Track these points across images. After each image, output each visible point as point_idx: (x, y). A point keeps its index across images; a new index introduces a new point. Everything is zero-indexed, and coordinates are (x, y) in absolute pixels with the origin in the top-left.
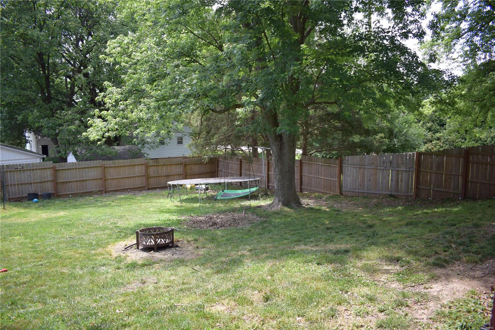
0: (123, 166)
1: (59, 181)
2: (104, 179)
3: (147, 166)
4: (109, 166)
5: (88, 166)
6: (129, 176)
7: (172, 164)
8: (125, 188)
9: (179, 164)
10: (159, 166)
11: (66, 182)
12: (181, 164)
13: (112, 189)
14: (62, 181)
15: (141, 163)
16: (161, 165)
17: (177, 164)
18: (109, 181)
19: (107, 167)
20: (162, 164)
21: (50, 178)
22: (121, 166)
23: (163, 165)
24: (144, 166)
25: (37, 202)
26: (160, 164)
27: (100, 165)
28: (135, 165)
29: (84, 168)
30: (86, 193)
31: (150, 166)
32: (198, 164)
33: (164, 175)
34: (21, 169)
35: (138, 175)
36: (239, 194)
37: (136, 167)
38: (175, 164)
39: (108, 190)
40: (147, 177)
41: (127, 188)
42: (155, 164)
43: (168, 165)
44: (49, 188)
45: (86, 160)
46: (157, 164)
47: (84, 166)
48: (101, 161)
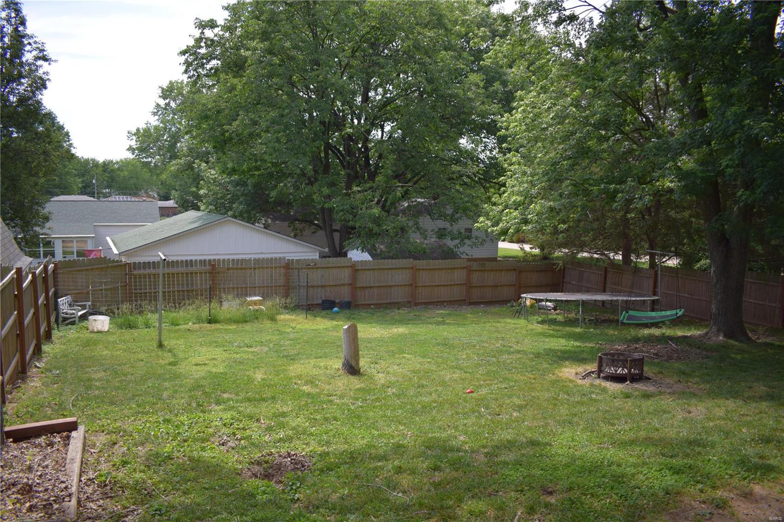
0: (439, 269)
1: (359, 284)
2: (413, 285)
3: (470, 271)
4: (421, 267)
5: (395, 267)
6: (446, 284)
7: (502, 270)
8: (439, 300)
9: (511, 270)
10: (485, 271)
11: (367, 287)
12: (515, 270)
13: (422, 301)
14: (362, 285)
15: (462, 266)
16: (488, 270)
17: (508, 270)
18: (420, 288)
19: (419, 270)
20: (490, 269)
21: (347, 280)
22: (436, 269)
23: (491, 271)
24: (465, 270)
25: (338, 312)
26: (486, 269)
27: (411, 266)
28: (455, 268)
29: (390, 269)
30: (390, 303)
31: (473, 270)
32: (537, 271)
33: (491, 284)
34: (314, 267)
35: (457, 283)
36: (654, 318)
37: (456, 271)
38: (505, 270)
39: (418, 301)
40: (469, 285)
41: (442, 300)
42: (480, 269)
43: (496, 271)
44: (345, 294)
45: (392, 258)
46: (483, 269)
47: (391, 267)
48: (412, 260)
